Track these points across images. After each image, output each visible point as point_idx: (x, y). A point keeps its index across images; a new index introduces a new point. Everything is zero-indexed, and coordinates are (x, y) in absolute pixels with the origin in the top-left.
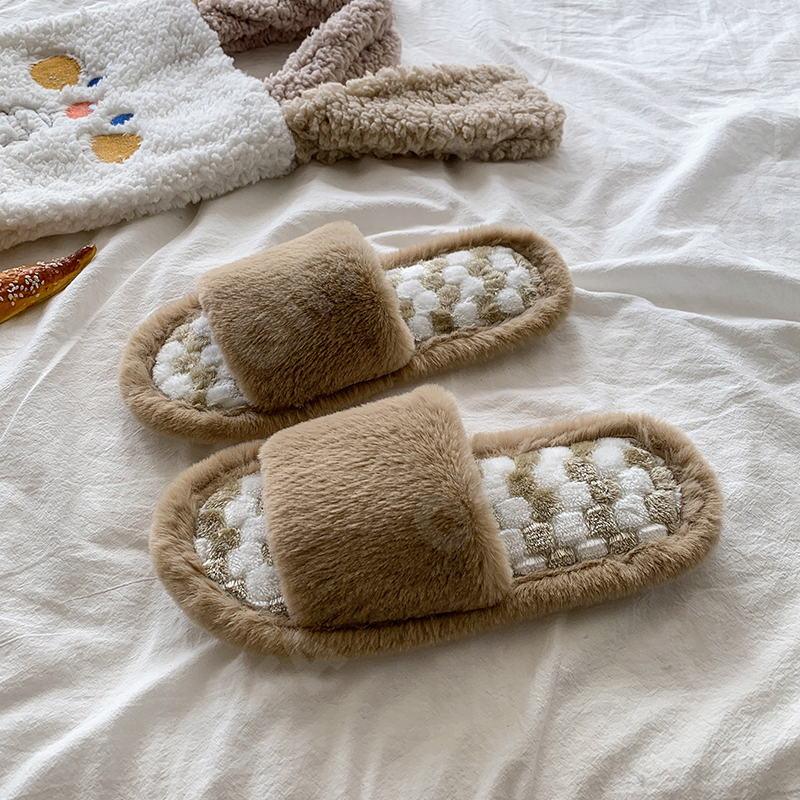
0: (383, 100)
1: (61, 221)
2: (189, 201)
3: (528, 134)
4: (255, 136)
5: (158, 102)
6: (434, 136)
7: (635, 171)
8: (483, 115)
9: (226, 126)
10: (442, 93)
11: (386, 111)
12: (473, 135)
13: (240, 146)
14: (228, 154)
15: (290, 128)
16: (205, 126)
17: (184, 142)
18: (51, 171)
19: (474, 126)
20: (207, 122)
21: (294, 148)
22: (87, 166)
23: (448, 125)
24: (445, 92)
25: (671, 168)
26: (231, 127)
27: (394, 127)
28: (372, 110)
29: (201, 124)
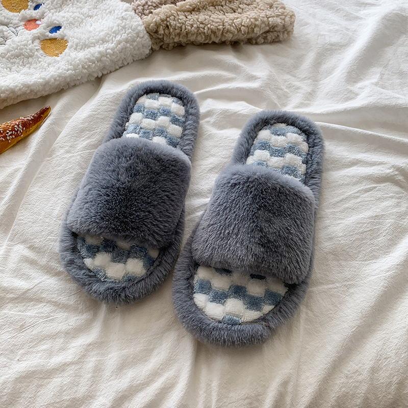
0: (197, 13)
1: (30, 93)
2: (96, 76)
3: (276, 29)
4: (130, 38)
5: (74, 19)
6: (226, 33)
7: (333, 47)
8: (251, 20)
9: (114, 33)
10: (228, 7)
11: (199, 20)
12: (247, 31)
13: (122, 44)
14: (116, 50)
15: (148, 32)
16: (101, 33)
17: (91, 44)
18: (21, 63)
19: (247, 26)
20: (103, 30)
21: (150, 43)
22: (40, 59)
23: (233, 27)
24: (230, 6)
25: (352, 45)
26: (116, 33)
27: (204, 29)
28: (192, 20)
29: (100, 32)
